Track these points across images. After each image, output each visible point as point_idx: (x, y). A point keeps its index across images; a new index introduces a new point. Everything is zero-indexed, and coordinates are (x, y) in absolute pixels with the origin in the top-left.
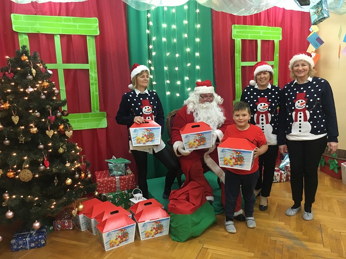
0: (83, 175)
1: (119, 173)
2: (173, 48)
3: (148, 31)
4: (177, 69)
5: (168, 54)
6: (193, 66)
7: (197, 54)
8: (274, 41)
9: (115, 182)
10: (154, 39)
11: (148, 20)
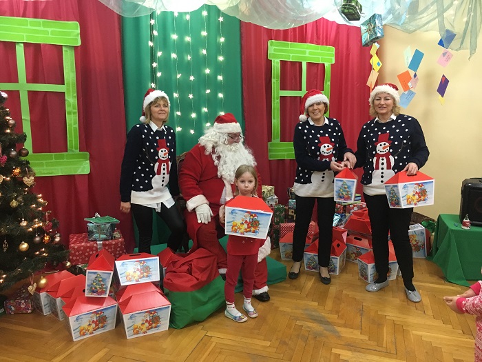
0: (47, 238)
1: (104, 236)
2: (186, 68)
3: (151, 44)
4: (191, 96)
5: (179, 76)
6: (215, 93)
7: (220, 78)
8: (324, 64)
9: (97, 248)
10: (159, 54)
11: (152, 28)
